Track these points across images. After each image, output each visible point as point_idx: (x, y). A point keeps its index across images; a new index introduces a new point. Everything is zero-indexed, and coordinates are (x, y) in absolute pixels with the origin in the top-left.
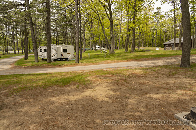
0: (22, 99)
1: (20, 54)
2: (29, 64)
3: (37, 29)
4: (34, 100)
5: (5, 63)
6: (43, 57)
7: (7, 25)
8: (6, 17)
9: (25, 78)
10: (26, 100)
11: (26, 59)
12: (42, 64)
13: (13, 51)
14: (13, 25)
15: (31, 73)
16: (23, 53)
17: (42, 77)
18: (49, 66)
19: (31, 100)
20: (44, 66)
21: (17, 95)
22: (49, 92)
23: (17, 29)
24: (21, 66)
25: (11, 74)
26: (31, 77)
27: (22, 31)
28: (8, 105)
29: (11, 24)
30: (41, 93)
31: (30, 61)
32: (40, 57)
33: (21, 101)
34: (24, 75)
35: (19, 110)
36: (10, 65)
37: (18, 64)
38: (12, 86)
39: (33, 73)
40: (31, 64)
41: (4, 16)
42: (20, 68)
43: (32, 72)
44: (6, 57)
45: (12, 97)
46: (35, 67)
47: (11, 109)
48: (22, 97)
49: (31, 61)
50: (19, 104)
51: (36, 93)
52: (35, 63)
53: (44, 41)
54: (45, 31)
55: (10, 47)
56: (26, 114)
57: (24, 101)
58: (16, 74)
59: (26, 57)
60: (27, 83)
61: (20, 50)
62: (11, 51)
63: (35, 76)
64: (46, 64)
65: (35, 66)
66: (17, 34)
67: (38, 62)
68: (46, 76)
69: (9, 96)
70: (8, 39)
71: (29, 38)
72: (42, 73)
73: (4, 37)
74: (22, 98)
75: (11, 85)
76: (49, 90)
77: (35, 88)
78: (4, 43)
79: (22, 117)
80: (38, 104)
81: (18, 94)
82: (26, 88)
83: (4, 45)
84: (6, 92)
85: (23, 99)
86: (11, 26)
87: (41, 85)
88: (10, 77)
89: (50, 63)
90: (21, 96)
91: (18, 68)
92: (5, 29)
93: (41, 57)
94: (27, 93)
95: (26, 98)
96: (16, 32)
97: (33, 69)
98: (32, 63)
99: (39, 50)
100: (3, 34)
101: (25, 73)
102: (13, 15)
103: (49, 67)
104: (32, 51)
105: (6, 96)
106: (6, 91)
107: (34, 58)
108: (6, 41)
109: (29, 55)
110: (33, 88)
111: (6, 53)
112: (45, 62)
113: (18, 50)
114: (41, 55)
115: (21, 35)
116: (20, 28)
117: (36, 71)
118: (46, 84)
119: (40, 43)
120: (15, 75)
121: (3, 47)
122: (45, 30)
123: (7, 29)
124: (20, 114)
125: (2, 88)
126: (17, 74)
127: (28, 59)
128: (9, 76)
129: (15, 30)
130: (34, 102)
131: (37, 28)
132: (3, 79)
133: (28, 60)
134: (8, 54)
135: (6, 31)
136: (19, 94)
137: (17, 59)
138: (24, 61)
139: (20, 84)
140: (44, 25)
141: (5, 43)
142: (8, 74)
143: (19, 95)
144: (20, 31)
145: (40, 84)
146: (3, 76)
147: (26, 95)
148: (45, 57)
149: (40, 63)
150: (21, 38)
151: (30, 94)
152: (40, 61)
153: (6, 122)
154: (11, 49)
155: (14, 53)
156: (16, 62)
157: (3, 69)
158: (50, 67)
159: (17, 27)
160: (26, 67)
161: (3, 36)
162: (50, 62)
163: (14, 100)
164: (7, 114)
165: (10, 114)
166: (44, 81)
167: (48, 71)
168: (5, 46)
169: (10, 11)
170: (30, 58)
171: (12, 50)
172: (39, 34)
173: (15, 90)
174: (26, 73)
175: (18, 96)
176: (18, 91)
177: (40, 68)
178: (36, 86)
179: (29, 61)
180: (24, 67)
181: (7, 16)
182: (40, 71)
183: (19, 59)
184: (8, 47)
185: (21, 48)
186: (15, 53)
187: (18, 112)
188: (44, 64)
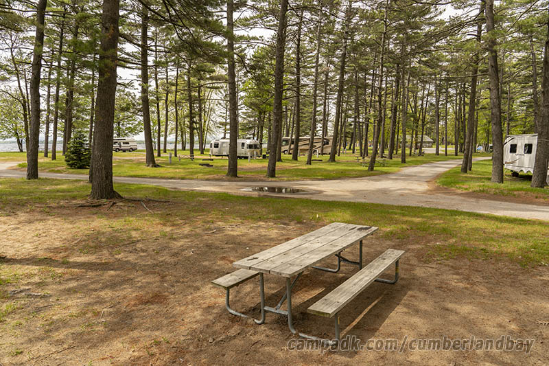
0: (457, 280)
1: (450, 155)
2: (475, 186)
3: (505, 83)
4: (491, 292)
5: (415, 176)
6: (516, 169)
7: (426, 82)
8: (425, 63)
9: (464, 224)
10: (468, 286)
11: (466, 172)
12: (516, 191)
13: (431, 147)
14: (441, 80)
15: (482, 212)
16: (456, 155)
17: (518, 229)
18: (536, 198)
19: (482, 289)
20: (519, 195)
21: (446, 265)
22: (540, 282)
23: (450, 89)
24: (453, 189)
25: (428, 207)
26: (481, 224)
27: (460, 94)
28: (424, 285)
29: (436, 79)
30: (512, 276)
31: (476, 176)
32: (508, 168)
33: (453, 284)
34: (461, 213)
35: (450, 306)
36: (426, 184)
37: (446, 183)
38: (431, 237)
39: (487, 212)
40: (480, 186)
41: (423, 61)
42: (449, 193)
43: (484, 208)
44: (417, 161)
45: (433, 266)
46: (491, 195)
47: (430, 296)
48: (457, 274)
49: (478, 178)
50: (450, 290)
51: (498, 273)
52: (493, 185)
53: (524, 119)
54: (529, 87)
55: (427, 139)
56: (468, 323)
57: (461, 285)
58: (440, 207)
59: (467, 167)
60: (471, 238)
61: (450, 146)
62: (429, 147)
63: (493, 222)
64: (527, 191)
65: (492, 193)
66: (447, 102)
67: (501, 180)
68: (529, 228)
69: (425, 262)
70: (424, 118)
71: (477, 113)
72: (515, 217)
73: (416, 113)
74: (458, 277)
75: (430, 234)
76: (541, 276)
77: (494, 259)
78: (415, 128)
79: (458, 329)
80: (502, 308)
81: (447, 262)
82: (466, 250)
83: (414, 132)
84: (419, 250)
85: (459, 281)
86: (436, 83)
87: (512, 254)
88: (427, 214)
89: (542, 189)
90: (455, 270)
91: (445, 193)
92: (420, 94)
93: (510, 167)
94: (469, 266)
95: (467, 278)
96: (446, 99)
97: (486, 201)
98: (484, 182)
99: (507, 147)
100: (415, 104)
101: (464, 210)
102: (444, 54)
103: (537, 200)
104: (481, 149)
105: (420, 261)
106: (418, 246)
107: (490, 169)
108: (420, 122)
109: (475, 159)
110: (487, 255)
111: (418, 151)
112: (525, 185)
113: (444, 146)
114: (512, 163)
115: (456, 104)
116: (458, 86)
117: (496, 209)
118: (531, 255)
119: (509, 124)
120: (440, 210)
121: (412, 137)
122: (531, 84)
123: (426, 92)
124: (452, 317)
125: (411, 238)
126: (444, 210)
127: (470, 170)
128: (424, 209)
129: (444, 92)
130: (491, 299)
131: (504, 81)
132: (412, 216)
133: (472, 174)
134: (421, 154)
135: (422, 99)
136: (450, 262)
137: (443, 168)
138: (460, 176)
139: (453, 236)
140: (531, 68)
141: (417, 127)
142: (423, 204)
143: (449, 265)
144: (457, 94)
145: (510, 250)
146: (412, 207)
147: (467, 271)
148: (523, 169)
149: (507, 185)
150: (456, 113)
151: (480, 271)
152: (507, 180)
153: (419, 324)
154: (429, 142)
155: (435, 152)
156: (439, 176)
157: (410, 192)
158: (542, 200)
159: (450, 84)
160: (467, 194)
161: (415, 109)
162: (543, 187)
163: (437, 275)
164: (423, 307)
165: (428, 309)
166: (522, 244)
167: (533, 213)
168: (416, 135)
169: (437, 44)
170: (475, 170)
171: (430, 145)
172: (511, 98)
173: (440, 249)
174: (468, 211)
175: (447, 268)
176: (447, 254)
177: (506, 201)
178: (496, 252)
179: (475, 178)
180: (459, 191)
181: (430, 59)
182: (507, 209)
183: (448, 170)
184: (422, 136)
185: (454, 140)
186: (437, 153)
187: (447, 310)
188: (522, 189)
